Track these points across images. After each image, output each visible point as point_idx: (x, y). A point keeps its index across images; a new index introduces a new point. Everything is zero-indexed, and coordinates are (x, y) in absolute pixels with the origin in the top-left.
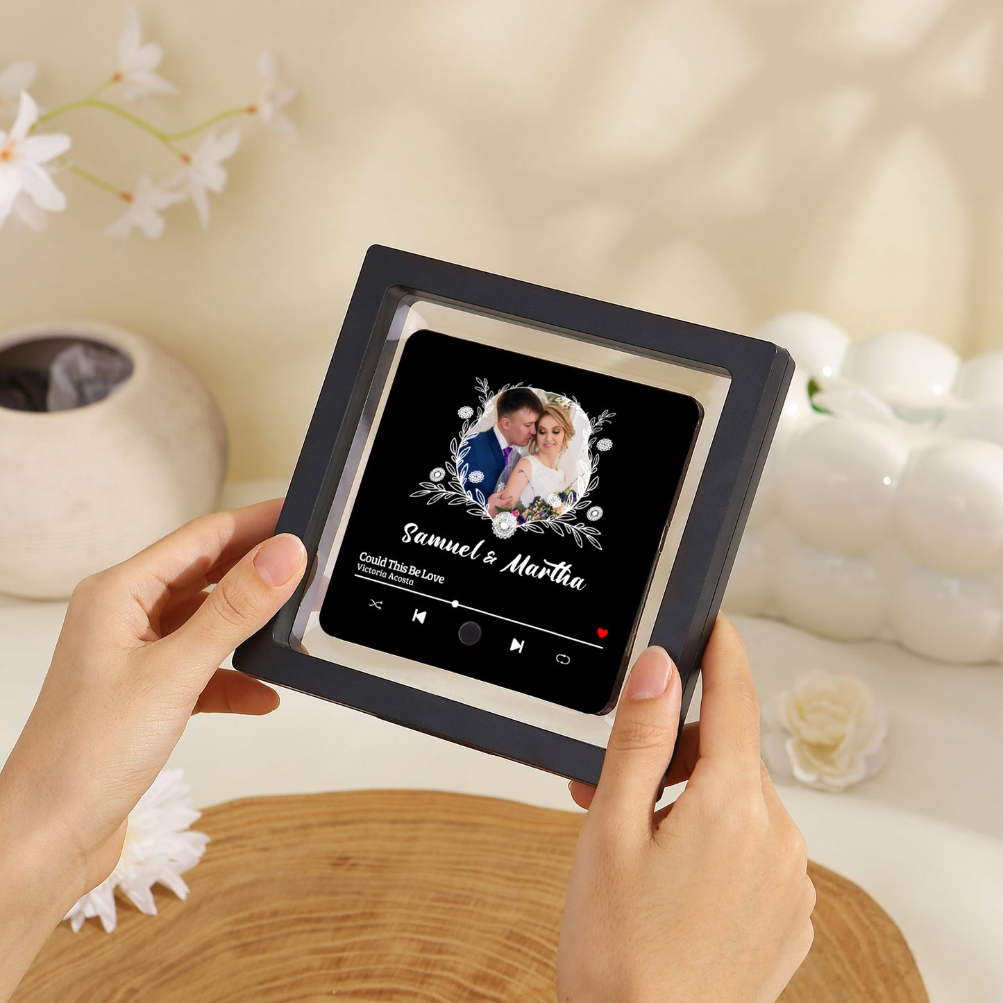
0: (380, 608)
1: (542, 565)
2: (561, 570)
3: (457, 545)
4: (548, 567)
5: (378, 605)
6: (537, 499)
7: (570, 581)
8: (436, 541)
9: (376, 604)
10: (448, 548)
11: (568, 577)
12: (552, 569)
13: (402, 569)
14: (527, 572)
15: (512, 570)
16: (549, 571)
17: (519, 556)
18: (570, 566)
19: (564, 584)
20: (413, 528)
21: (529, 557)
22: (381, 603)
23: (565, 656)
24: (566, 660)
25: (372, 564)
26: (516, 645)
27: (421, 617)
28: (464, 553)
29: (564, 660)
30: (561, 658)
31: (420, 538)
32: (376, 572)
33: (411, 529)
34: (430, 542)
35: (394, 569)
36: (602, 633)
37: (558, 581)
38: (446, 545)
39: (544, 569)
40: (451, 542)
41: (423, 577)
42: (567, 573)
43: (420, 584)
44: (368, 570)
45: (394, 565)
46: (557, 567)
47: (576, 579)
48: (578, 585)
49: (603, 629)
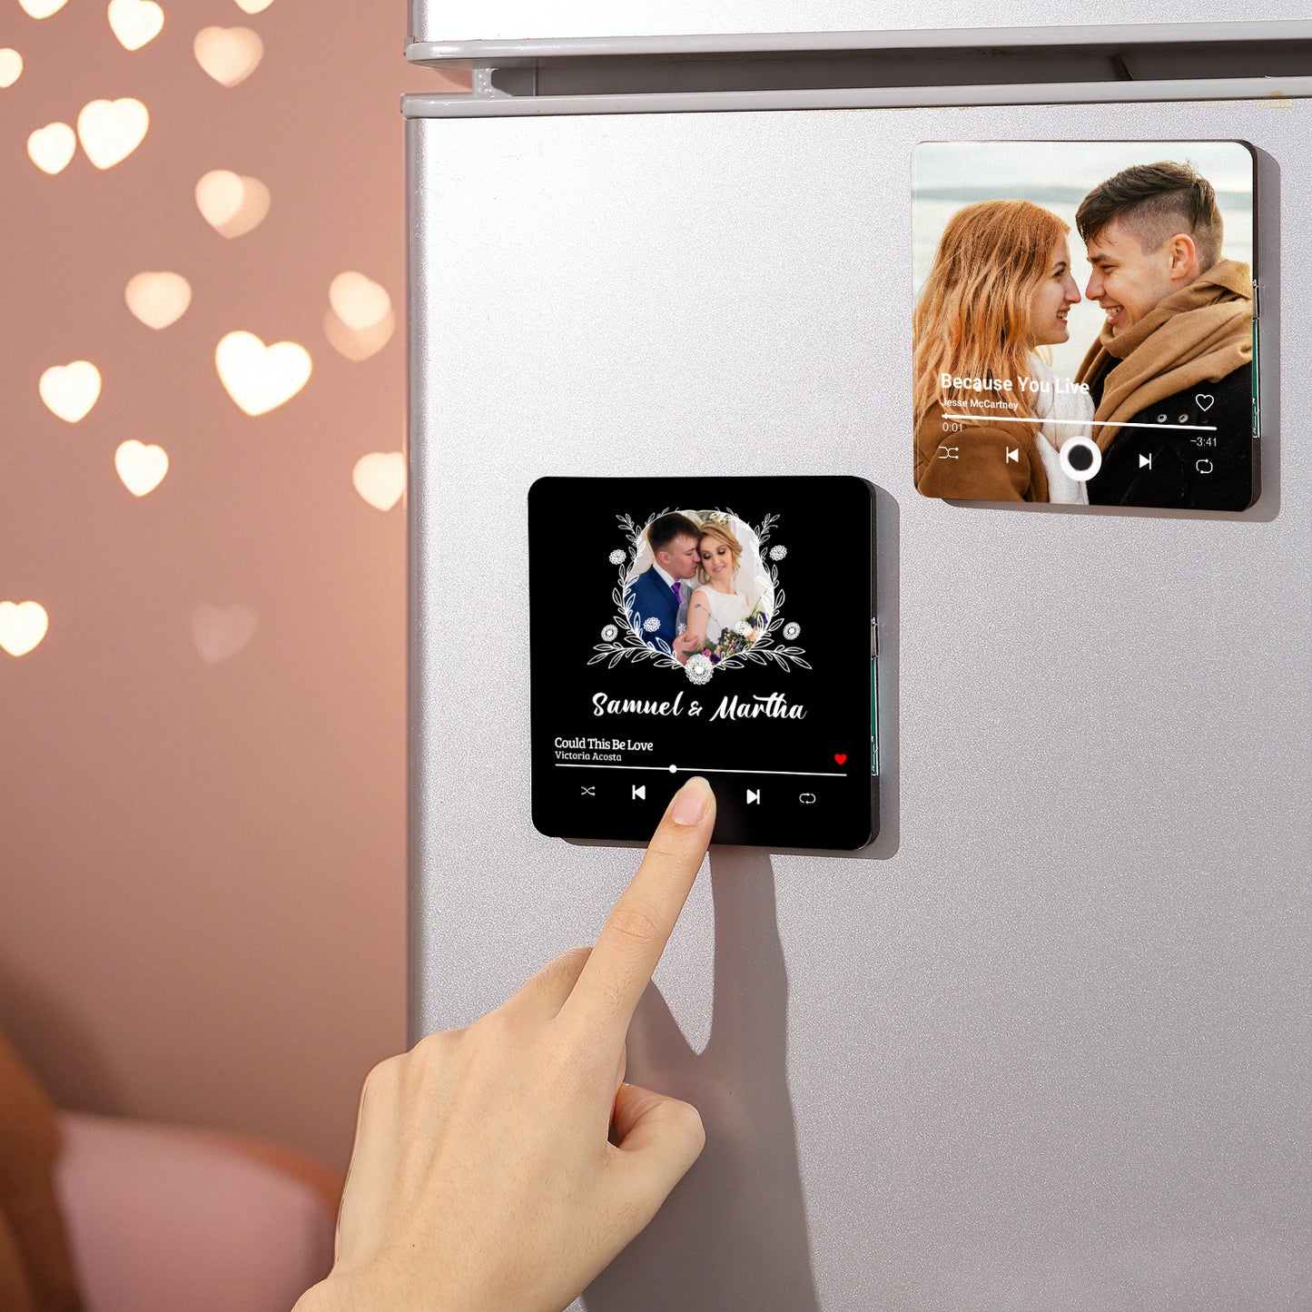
0: (594, 794)
1: (753, 703)
2: (774, 702)
3: (655, 704)
4: (760, 703)
5: (591, 791)
6: (724, 631)
7: (788, 711)
8: (631, 706)
9: (589, 791)
10: (646, 710)
11: (784, 708)
12: (765, 703)
13: (605, 745)
14: (739, 714)
15: (723, 716)
16: (762, 707)
17: (726, 699)
18: (783, 695)
19: (783, 716)
20: (602, 698)
21: (736, 698)
22: (594, 788)
23: (808, 795)
24: (810, 798)
25: (570, 749)
26: (752, 797)
27: (641, 792)
28: (665, 711)
29: (808, 798)
30: (805, 798)
31: (613, 707)
32: (577, 756)
33: (600, 700)
34: (625, 709)
35: (596, 747)
36: (841, 759)
37: (775, 715)
38: (643, 707)
39: (757, 706)
40: (647, 703)
41: (629, 748)
42: (782, 704)
43: (628, 757)
44: (568, 756)
45: (594, 743)
46: (770, 700)
47: (794, 708)
48: (798, 714)
49: (841, 754)
